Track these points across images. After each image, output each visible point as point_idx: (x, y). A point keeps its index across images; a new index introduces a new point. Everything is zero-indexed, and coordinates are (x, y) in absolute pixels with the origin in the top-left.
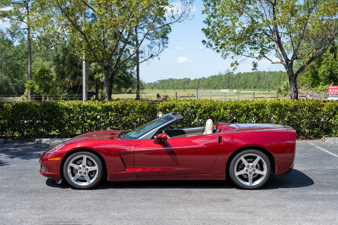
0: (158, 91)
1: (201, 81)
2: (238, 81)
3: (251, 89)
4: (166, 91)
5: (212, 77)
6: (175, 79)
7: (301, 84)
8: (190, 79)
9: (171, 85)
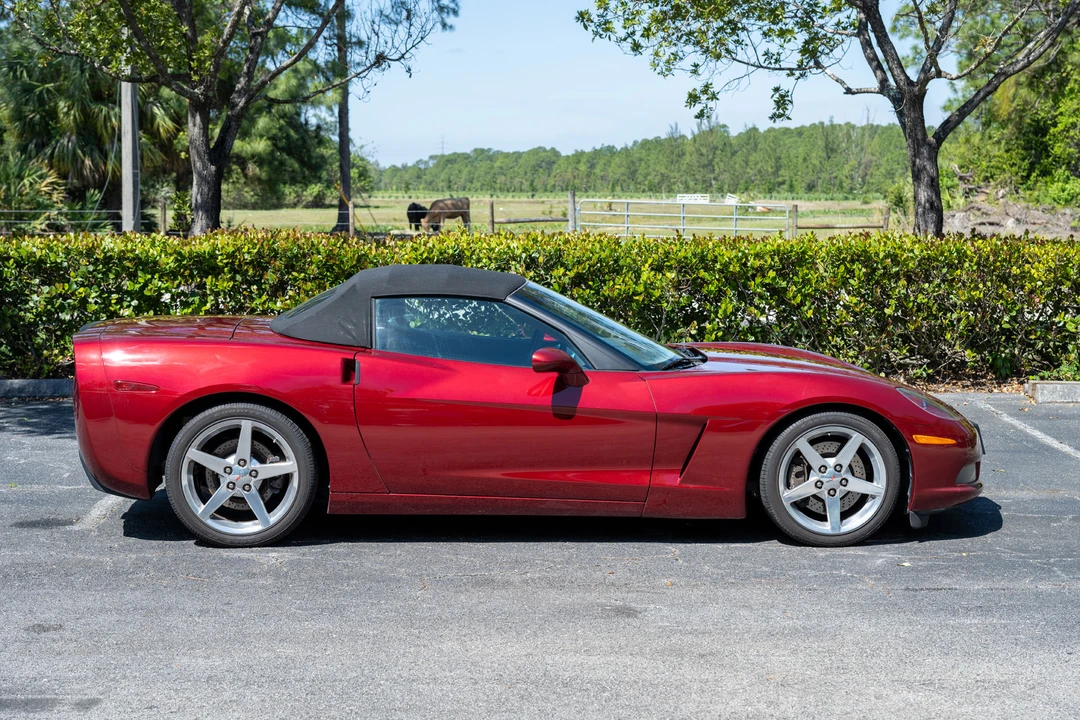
0: (427, 200)
1: (602, 162)
2: (747, 163)
5: (645, 144)
6: (498, 152)
7: (983, 175)
8: (555, 152)
9: (483, 174)
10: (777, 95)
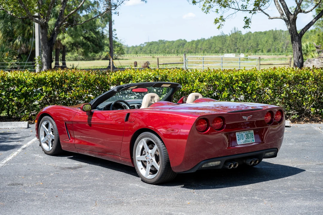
0: (143, 57)
1: (200, 44)
2: (247, 43)
3: (263, 53)
4: (155, 57)
5: (214, 38)
6: (167, 41)
8: (185, 41)
9: (162, 48)
10: (246, 20)
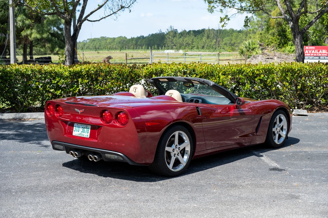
3: (198, 50)
4: (100, 52)
9: (104, 44)
